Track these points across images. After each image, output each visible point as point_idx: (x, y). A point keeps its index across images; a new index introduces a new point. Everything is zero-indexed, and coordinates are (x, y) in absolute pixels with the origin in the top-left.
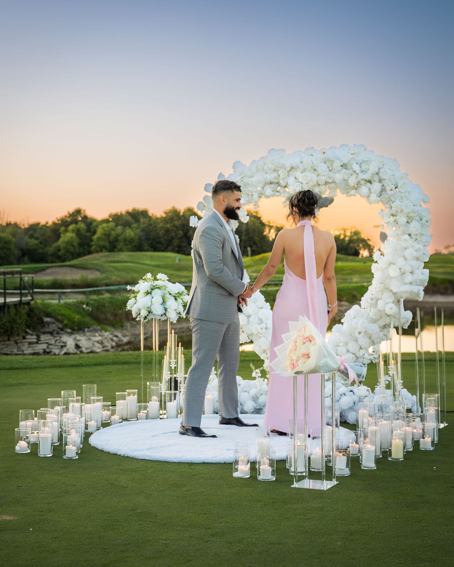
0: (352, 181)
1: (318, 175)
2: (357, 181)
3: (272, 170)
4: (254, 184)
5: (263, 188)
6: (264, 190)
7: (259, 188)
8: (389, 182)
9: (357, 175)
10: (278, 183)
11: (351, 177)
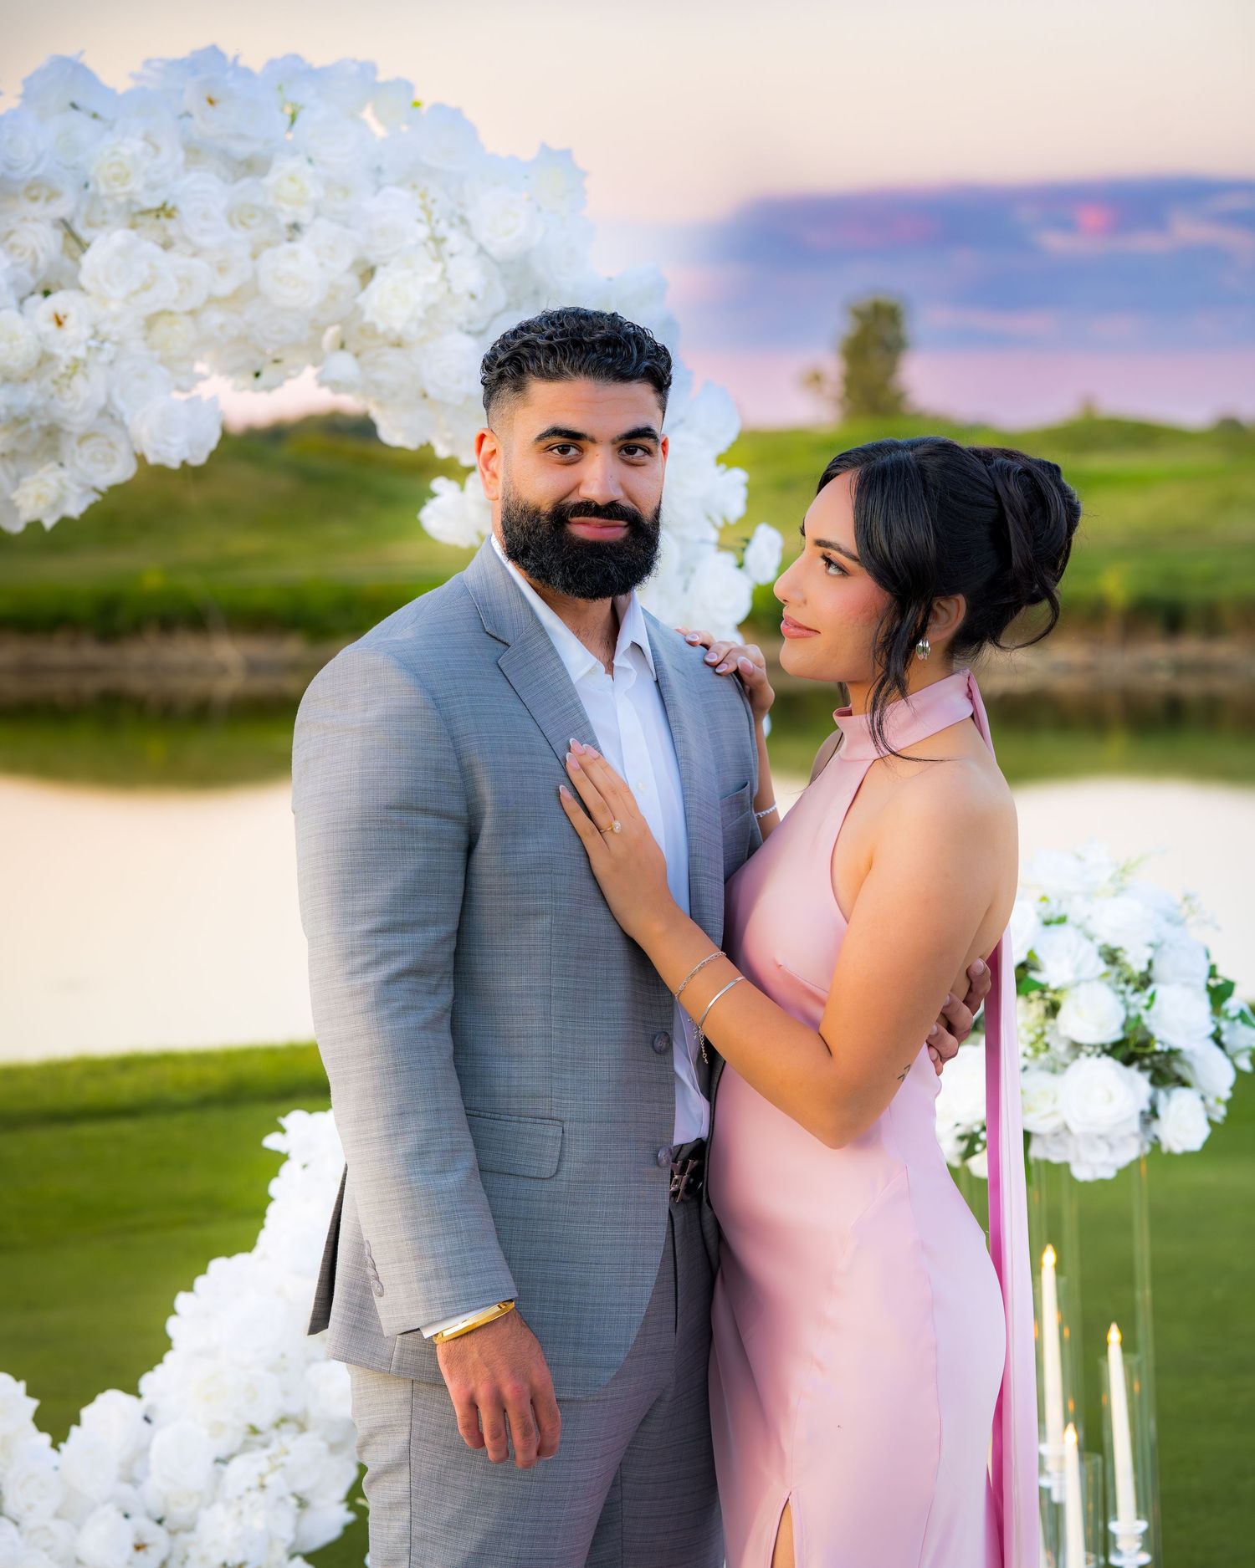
11: (380, 271)
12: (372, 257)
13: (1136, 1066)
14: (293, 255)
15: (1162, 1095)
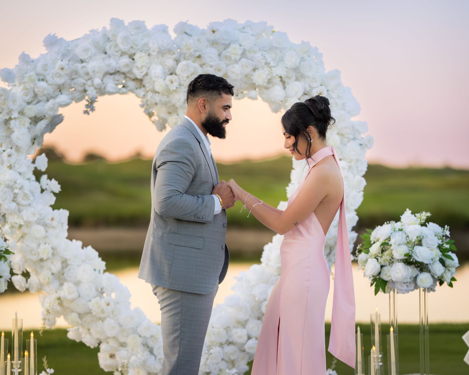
0: (260, 77)
1: (201, 66)
2: (269, 77)
3: (119, 54)
4: (91, 74)
5: (102, 80)
6: (104, 84)
7: (97, 81)
8: (312, 82)
9: (269, 69)
10: (124, 74)
11: (257, 70)
12: (257, 67)
13: (413, 266)
14: (234, 67)
15: (419, 273)
